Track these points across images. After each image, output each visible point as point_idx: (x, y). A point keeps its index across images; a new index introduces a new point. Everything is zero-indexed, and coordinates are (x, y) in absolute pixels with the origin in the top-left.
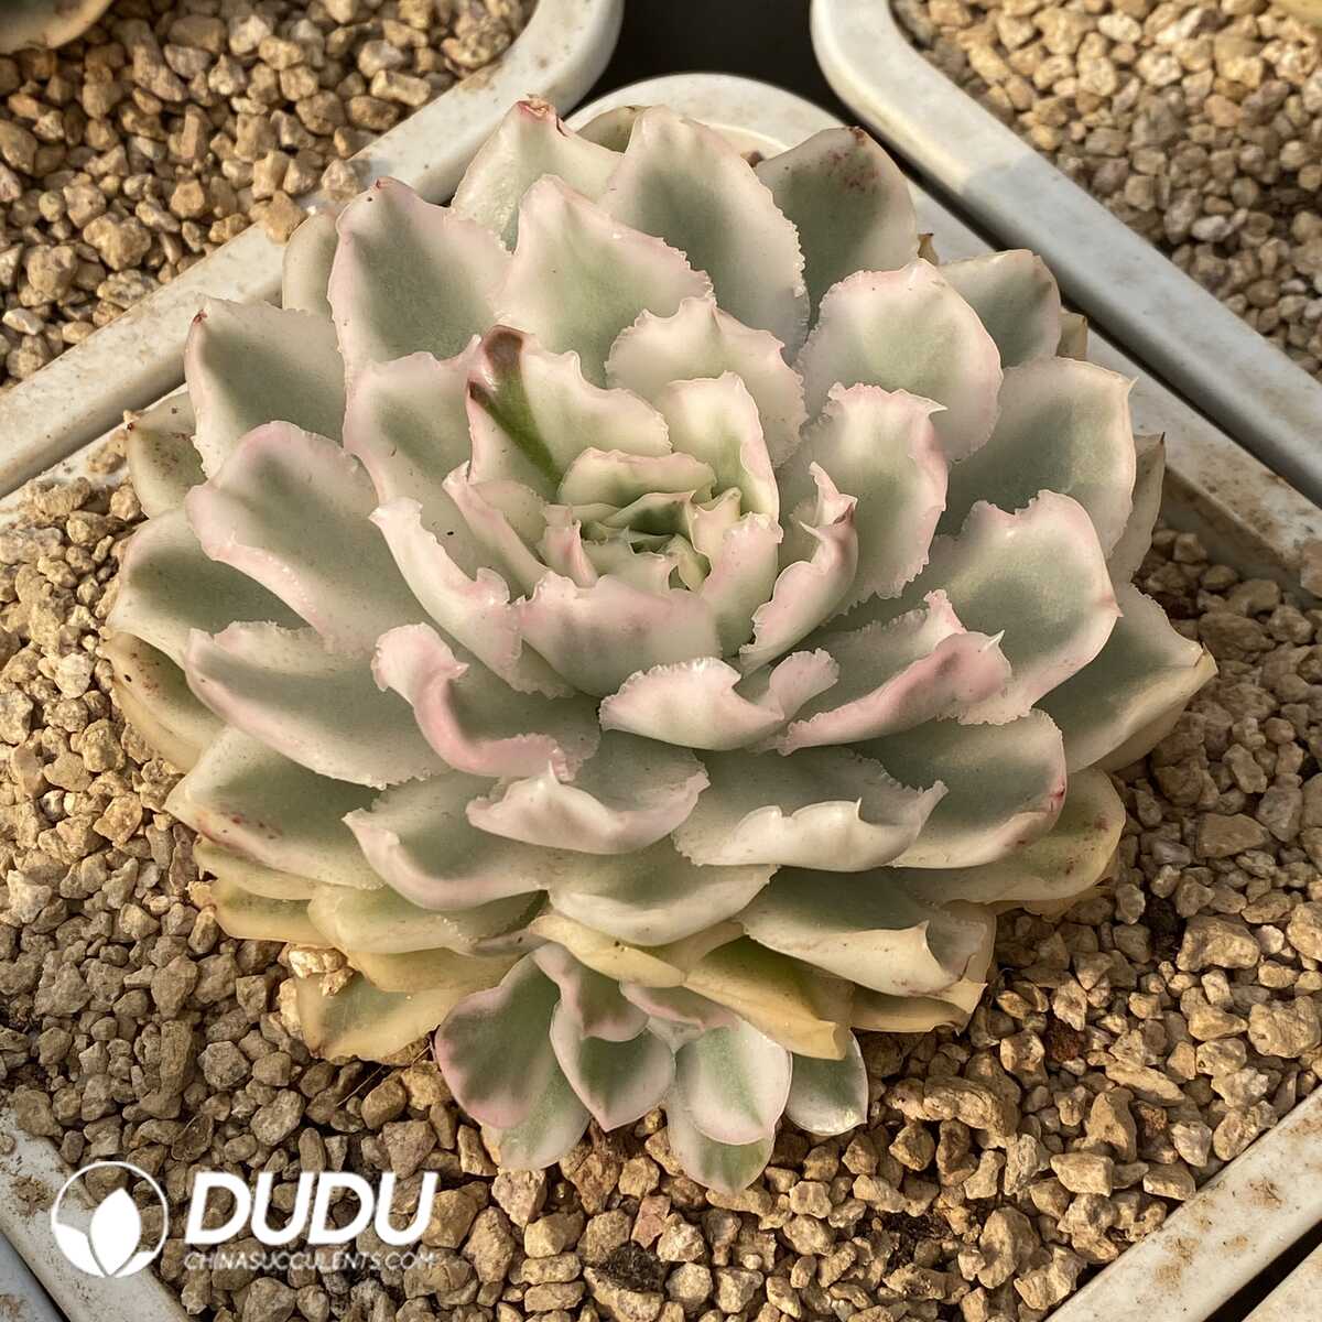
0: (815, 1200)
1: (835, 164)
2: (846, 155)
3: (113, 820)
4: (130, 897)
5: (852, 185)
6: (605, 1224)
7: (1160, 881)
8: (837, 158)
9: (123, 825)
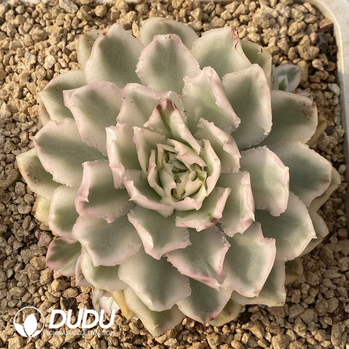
0: (118, 321)
1: (303, 106)
2: (307, 106)
3: (33, 110)
4: (27, 130)
5: (304, 113)
6: (71, 292)
7: (252, 309)
8: (304, 105)
9: (34, 113)
